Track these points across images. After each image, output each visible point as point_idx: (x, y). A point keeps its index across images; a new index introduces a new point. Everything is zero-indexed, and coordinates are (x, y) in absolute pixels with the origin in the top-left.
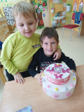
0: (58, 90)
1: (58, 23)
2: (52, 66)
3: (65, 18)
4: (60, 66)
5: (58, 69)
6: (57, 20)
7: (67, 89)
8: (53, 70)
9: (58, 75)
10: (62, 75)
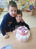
0: (23, 37)
1: (23, 9)
2: (21, 27)
3: (26, 7)
4: (24, 27)
5: (23, 29)
6: (22, 8)
7: (26, 37)
8: (21, 29)
9: (23, 31)
10: (25, 31)
